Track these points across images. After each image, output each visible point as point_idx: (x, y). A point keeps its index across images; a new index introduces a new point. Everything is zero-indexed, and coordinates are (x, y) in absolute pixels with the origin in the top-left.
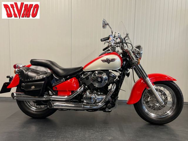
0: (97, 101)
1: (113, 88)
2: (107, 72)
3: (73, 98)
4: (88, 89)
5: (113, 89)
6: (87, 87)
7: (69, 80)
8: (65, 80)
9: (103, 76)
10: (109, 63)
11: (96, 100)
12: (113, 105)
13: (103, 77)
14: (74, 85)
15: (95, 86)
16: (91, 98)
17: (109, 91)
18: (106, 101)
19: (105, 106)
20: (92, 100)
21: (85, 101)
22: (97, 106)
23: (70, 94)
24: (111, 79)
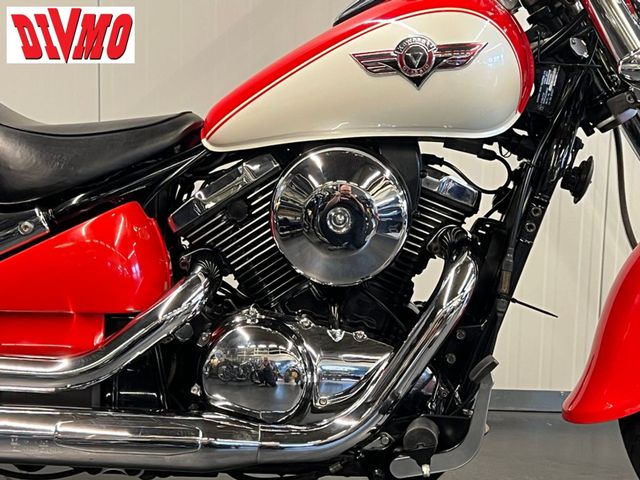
0: (323, 400)
1: (453, 294)
2: (407, 155)
3: (123, 373)
4: (242, 304)
5: (456, 301)
6: (235, 284)
7: (83, 229)
8: (55, 229)
9: (369, 189)
10: (418, 81)
11: (310, 389)
12: (454, 430)
13: (368, 203)
14: (129, 265)
15: (303, 279)
16: (266, 377)
17: (415, 318)
18: (394, 397)
19: (387, 437)
20: (279, 392)
21: (220, 400)
22: (323, 435)
23: (98, 339)
24: (436, 214)
